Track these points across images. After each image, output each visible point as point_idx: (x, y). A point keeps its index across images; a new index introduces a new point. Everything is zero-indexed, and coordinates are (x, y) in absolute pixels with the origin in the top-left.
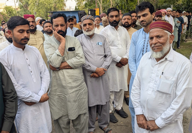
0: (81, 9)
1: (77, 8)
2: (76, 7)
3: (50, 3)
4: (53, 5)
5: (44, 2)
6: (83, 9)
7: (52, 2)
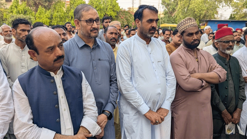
0: (238, 19)
1: (233, 16)
2: (231, 15)
3: (201, 10)
4: (204, 12)
5: (194, 8)
6: (241, 18)
7: (203, 8)
